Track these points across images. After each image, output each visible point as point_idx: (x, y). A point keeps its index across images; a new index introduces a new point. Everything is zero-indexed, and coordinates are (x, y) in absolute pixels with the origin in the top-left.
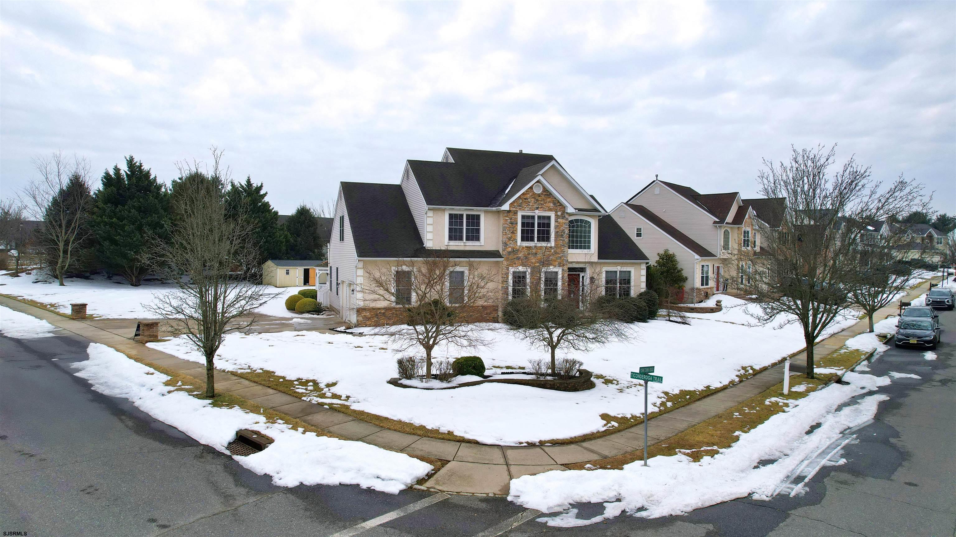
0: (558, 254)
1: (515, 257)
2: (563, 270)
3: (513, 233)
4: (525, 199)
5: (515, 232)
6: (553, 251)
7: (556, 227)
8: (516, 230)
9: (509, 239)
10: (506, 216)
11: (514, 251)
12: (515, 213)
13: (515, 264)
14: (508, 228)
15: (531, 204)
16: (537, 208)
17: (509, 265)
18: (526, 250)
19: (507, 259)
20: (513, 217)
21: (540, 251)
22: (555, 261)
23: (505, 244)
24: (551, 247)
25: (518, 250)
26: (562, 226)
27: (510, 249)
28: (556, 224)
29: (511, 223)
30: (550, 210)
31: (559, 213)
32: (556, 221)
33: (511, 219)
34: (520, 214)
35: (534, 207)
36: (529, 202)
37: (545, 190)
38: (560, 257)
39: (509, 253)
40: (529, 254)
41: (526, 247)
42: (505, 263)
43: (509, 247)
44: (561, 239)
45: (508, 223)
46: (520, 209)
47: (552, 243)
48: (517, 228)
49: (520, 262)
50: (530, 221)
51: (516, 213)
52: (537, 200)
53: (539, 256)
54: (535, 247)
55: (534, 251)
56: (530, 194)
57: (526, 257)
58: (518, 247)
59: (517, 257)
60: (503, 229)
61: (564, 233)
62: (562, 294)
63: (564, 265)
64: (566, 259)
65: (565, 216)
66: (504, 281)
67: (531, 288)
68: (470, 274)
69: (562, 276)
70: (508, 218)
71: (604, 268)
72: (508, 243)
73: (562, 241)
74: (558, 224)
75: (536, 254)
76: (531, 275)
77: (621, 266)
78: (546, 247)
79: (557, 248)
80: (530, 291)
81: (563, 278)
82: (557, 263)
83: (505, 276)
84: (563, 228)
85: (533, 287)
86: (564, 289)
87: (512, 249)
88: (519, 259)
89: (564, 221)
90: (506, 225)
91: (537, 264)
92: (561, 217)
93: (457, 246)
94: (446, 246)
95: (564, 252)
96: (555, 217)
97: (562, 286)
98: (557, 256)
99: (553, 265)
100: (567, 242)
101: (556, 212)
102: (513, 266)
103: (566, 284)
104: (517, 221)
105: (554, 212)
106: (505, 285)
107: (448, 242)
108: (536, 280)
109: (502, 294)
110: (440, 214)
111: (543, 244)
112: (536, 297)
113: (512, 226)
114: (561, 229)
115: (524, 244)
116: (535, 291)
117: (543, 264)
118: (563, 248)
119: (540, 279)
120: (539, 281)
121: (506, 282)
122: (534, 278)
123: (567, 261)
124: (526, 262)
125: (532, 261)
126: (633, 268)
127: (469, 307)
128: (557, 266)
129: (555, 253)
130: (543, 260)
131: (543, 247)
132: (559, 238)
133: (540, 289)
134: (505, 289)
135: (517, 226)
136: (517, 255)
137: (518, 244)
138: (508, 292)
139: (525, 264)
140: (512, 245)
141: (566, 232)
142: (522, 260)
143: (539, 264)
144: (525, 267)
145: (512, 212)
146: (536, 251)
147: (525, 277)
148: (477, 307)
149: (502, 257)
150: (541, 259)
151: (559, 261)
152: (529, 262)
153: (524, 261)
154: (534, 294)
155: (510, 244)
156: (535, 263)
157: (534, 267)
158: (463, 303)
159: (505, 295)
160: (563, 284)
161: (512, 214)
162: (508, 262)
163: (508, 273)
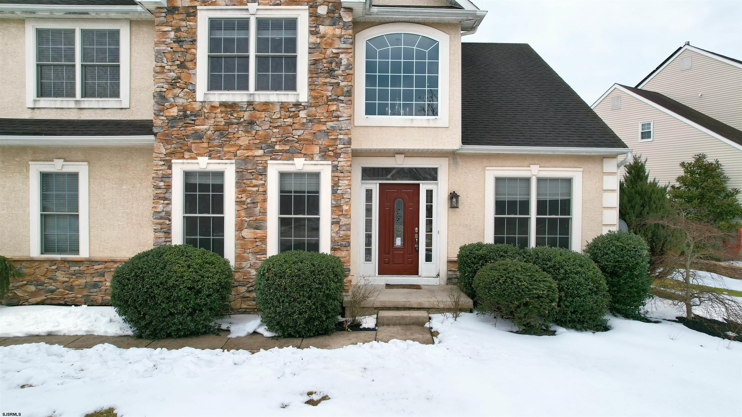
0: (320, 122)
1: (190, 130)
2: (335, 168)
3: (182, 66)
5: (189, 65)
6: (303, 114)
7: (313, 48)
8: (193, 60)
9: (173, 84)
10: (162, 24)
11: (185, 116)
12: (189, 15)
13: (190, 151)
14: (169, 56)
17: (172, 154)
18: (221, 112)
19: (166, 139)
20: (184, 23)
21: (263, 114)
22: (311, 142)
23: (161, 98)
24: (297, 105)
25: (196, 114)
26: (331, 45)
27: (174, 112)
28: (314, 39)
29: (178, 41)
30: (294, 1)
31: (322, 10)
32: (312, 33)
33: (178, 30)
34: (203, 16)
38: (327, 133)
39: (173, 120)
40: (229, 124)
41: (223, 104)
42: (161, 149)
43: (172, 106)
44: (328, 80)
45: (169, 41)
46: (204, 3)
47: (302, 93)
48: (195, 55)
49: (205, 145)
50: (236, 35)
51: (191, 13)
53: (261, 129)
54: (250, 104)
55: (246, 116)
57: (222, 133)
58: (197, 106)
59: (196, 132)
60: (156, 57)
61: (339, 64)
62: (334, 235)
63: (337, 155)
64: (346, 137)
65: (340, 18)
66: (158, 198)
67: (238, 216)
68: (92, 180)
69: (333, 187)
70: (169, 29)
71: (487, 168)
72: (170, 96)
73: (331, 88)
74: (318, 40)
75: (251, 123)
76: (237, 183)
77: (542, 165)
78: (282, 103)
79: (316, 107)
80: (236, 225)
81: (334, 192)
82: (316, 149)
83: (162, 184)
84: (335, 51)
85: (243, 213)
86: (338, 223)
87: (179, 111)
88: (200, 137)
89: (338, 32)
90: (163, 47)
91: (253, 151)
92: (328, 21)
93: (59, 110)
94: (30, 111)
95: (338, 117)
96: (309, 21)
97: (333, 212)
98: (317, 127)
99: (305, 155)
100: (346, 89)
101: (313, 7)
102: (183, 158)
103: (345, 207)
104: (195, 33)
105: (307, 7)
106: (160, 208)
107: (35, 101)
108: (250, 195)
109: (155, 231)
110: (13, 30)
111: (275, 95)
112: (252, 242)
113: (179, 49)
114: (329, 52)
115: (216, 96)
116: (250, 226)
117: (271, 152)
118: (334, 108)
119: (265, 192)
120: (260, 198)
121: (165, 199)
122: (244, 191)
123: (349, 142)
124: (221, 146)
125: (240, 142)
126: (582, 169)
127: (91, 262)
128: (317, 157)
129: (310, 121)
130: (274, 140)
131: (272, 103)
132: (321, 80)
133: (265, 220)
134: (161, 218)
135: (196, 49)
136: (196, 127)
137: (200, 97)
138: (170, 226)
139: (218, 152)
140: (180, 101)
141: (344, 62)
142: (210, 139)
143: (260, 152)
144: (219, 158)
145: (181, 10)
146: (251, 116)
147: (220, 188)
148: (112, 264)
149: (155, 134)
150: (267, 137)
151: (324, 142)
152: (232, 146)
153: (216, 142)
154: (247, 233)
155: (176, 96)
156: (248, 148)
157: (246, 159)
158: (76, 251)
159: (162, 235)
160: (335, 209)
161: (181, 17)
162: (169, 147)
163: (169, 176)
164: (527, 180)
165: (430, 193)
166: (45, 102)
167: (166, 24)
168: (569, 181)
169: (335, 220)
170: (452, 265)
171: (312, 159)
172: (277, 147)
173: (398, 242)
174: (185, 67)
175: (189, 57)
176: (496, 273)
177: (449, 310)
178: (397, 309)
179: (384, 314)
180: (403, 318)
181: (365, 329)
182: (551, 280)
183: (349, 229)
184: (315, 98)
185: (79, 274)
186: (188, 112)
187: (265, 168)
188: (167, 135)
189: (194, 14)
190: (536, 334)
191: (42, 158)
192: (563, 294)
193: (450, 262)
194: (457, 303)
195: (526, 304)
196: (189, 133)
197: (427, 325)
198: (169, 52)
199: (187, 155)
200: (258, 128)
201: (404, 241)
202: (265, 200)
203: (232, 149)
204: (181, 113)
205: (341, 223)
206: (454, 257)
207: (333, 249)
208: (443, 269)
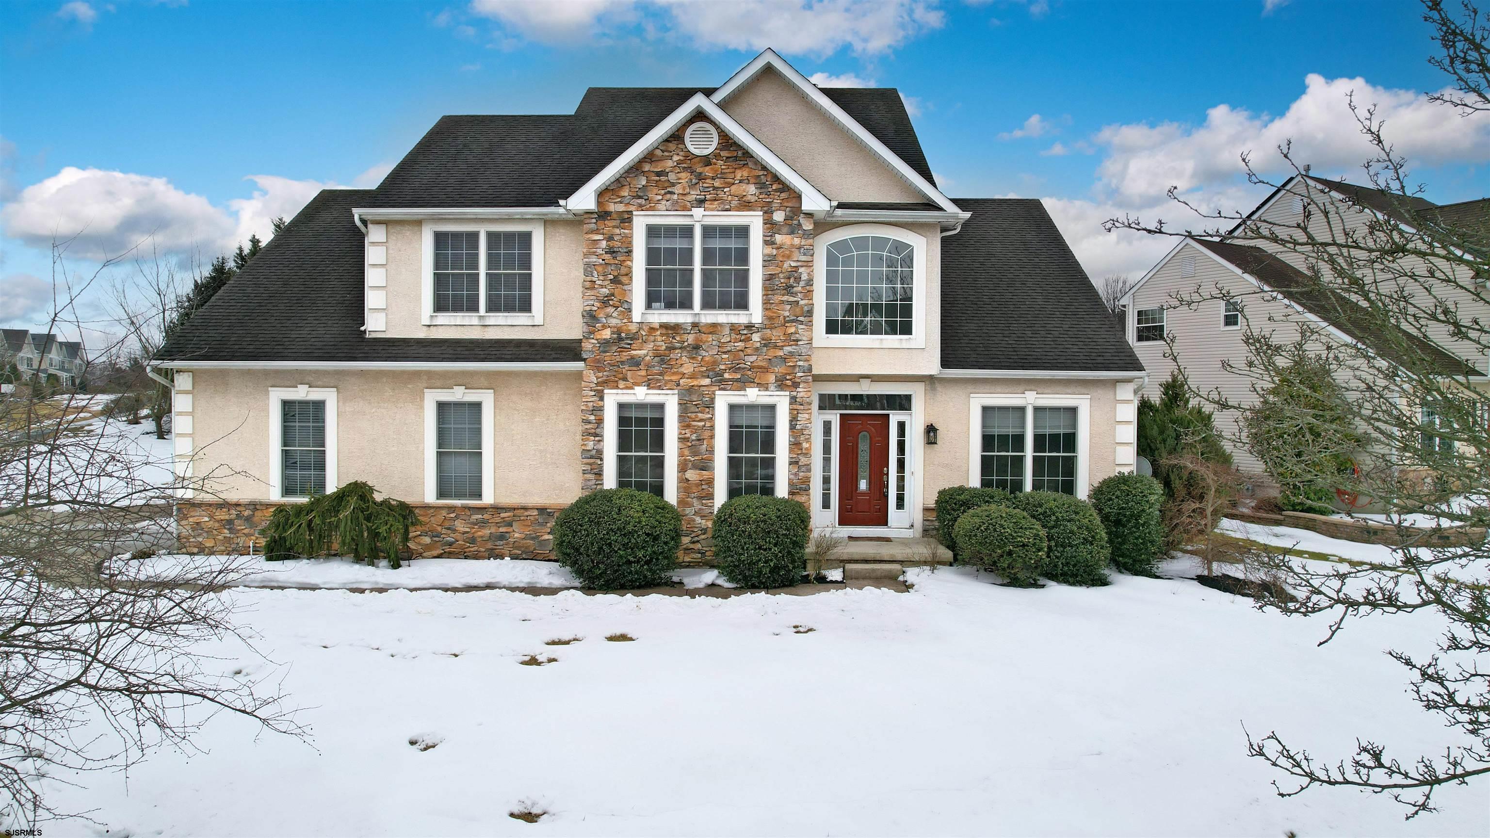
0: (776, 347)
1: (625, 356)
2: (793, 400)
3: (616, 281)
4: (658, 174)
5: (624, 279)
6: (756, 337)
7: (768, 261)
8: (629, 274)
9: (605, 302)
10: (592, 232)
11: (620, 339)
12: (623, 221)
13: (625, 379)
14: (600, 269)
15: (678, 189)
16: (701, 203)
17: (605, 383)
18: (662, 335)
19: (597, 366)
20: (617, 231)
21: (710, 338)
22: (765, 370)
23: (591, 317)
24: (750, 327)
25: (634, 337)
26: (789, 257)
27: (607, 334)
28: (769, 250)
29: (611, 251)
30: (746, 205)
31: (779, 216)
32: (766, 243)
33: (610, 238)
34: (640, 223)
35: (689, 198)
36: (673, 185)
37: (727, 141)
38: (784, 359)
39: (605, 344)
40: (671, 349)
41: (664, 326)
42: (591, 377)
43: (604, 327)
44: (785, 298)
45: (600, 251)
46: (641, 207)
47: (755, 313)
48: (630, 268)
49: (643, 373)
50: (678, 244)
51: (626, 219)
52: (701, 178)
53: (708, 354)
54: (695, 325)
55: (691, 339)
56: (676, 158)
57: (662, 358)
58: (633, 328)
59: (632, 358)
60: (585, 270)
61: (798, 279)
62: (792, 477)
63: (796, 385)
64: (806, 364)
65: (800, 225)
66: (587, 434)
67: (681, 455)
68: (497, 411)
69: (791, 421)
70: (600, 237)
71: (972, 395)
72: (601, 315)
73: (789, 307)
74: (775, 252)
75: (696, 347)
76: (680, 416)
77: (1039, 391)
78: (732, 325)
79: (771, 329)
80: (678, 465)
81: (792, 427)
82: (772, 378)
83: (592, 418)
84: (793, 264)
85: (686, 452)
86: (797, 463)
87: (613, 333)
88: (638, 364)
89: (797, 241)
90: (593, 259)
91: (699, 380)
92: (785, 229)
93: (459, 328)
94: (425, 328)
95: (797, 341)
96: (764, 229)
97: (791, 451)
98: (772, 353)
99: (759, 385)
100: (806, 308)
101: (768, 212)
102: (617, 387)
103: (805, 445)
104: (631, 243)
105: (761, 213)
106: (590, 445)
107: (432, 316)
108: (695, 430)
109: (584, 472)
110: (408, 233)
111: (724, 315)
112: (697, 485)
113: (612, 261)
114: (786, 265)
115: (656, 316)
116: (695, 467)
117: (720, 381)
118: (792, 330)
119: (712, 428)
120: (707, 434)
121: (596, 435)
122: (688, 426)
123: (810, 369)
124: (661, 374)
125: (683, 370)
126: (1089, 396)
127: (497, 509)
128: (772, 388)
129: (765, 345)
130: (723, 367)
131: (721, 325)
132: (778, 298)
133: (712, 460)
134: (592, 457)
135: (632, 261)
136: (632, 352)
137: (637, 316)
138: (601, 467)
139: (658, 381)
140: (613, 322)
141: (804, 277)
142: (648, 366)
143: (707, 381)
144: (660, 388)
145: (614, 216)
146: (696, 339)
147: (660, 422)
148: (522, 511)
149: (584, 360)
150: (715, 363)
151: (780, 369)
152: (674, 374)
153: (656, 370)
154: (692, 475)
155: (608, 316)
156: (693, 377)
157: (690, 390)
158: (479, 496)
159: (592, 477)
160: (793, 447)
161: (614, 223)
162: (600, 374)
163: (601, 409)
164: (1022, 410)
165: (902, 426)
166: (444, 318)
167: (596, 231)
168: (1073, 411)
169: (794, 460)
170: (928, 514)
171: (767, 389)
172: (726, 376)
173: (863, 485)
174: (620, 283)
175: (624, 270)
176: (977, 520)
177: (925, 563)
178: (866, 561)
179: (849, 566)
180: (873, 570)
181: (832, 582)
182: (1039, 527)
183: (809, 470)
184: (770, 318)
185: (483, 523)
186: (623, 335)
187: (712, 400)
188: (598, 361)
189: (630, 220)
190: (1021, 586)
191: (438, 384)
192: (1053, 543)
193: (926, 510)
194: (934, 555)
195: (1010, 553)
196: (624, 359)
197: (901, 578)
198: (601, 264)
199: (621, 384)
200: (704, 353)
201: (870, 483)
202: (712, 437)
203: (674, 378)
204: (615, 336)
205: (800, 464)
206: (932, 504)
207: (791, 493)
208: (918, 517)
